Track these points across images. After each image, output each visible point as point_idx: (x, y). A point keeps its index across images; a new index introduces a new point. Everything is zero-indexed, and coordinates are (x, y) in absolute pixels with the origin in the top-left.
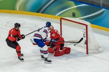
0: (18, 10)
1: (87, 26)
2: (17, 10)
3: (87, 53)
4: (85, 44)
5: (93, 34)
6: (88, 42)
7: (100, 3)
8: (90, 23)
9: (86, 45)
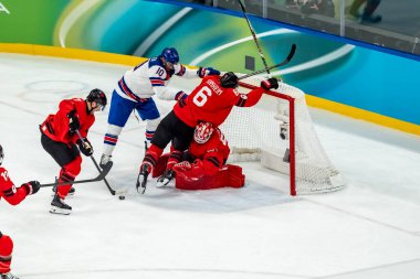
0: (63, 46)
1: (292, 101)
2: (60, 46)
3: (293, 193)
4: (285, 160)
5: (312, 128)
6: (297, 156)
7: (339, 26)
8: (303, 93)
9: (288, 164)
